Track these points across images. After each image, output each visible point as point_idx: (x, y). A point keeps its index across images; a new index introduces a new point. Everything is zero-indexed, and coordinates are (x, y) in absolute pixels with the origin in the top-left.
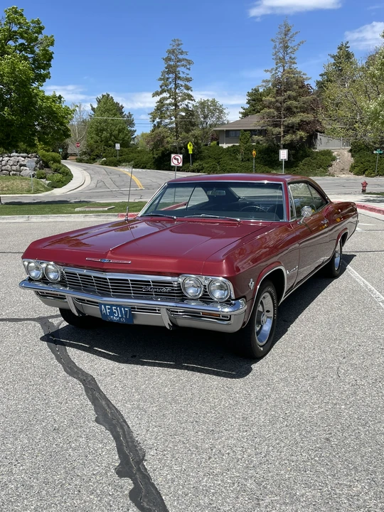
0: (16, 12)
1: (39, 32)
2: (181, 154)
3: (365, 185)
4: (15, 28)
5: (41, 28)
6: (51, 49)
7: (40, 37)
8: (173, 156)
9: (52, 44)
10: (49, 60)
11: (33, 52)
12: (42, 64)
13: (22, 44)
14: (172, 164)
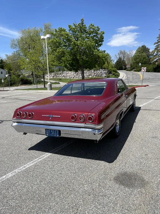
0: (92, 25)
1: (99, 30)
5: (99, 29)
6: (103, 35)
7: (99, 32)
8: (142, 68)
10: (103, 39)
11: (97, 37)
12: (100, 41)
13: (94, 35)
14: (142, 71)
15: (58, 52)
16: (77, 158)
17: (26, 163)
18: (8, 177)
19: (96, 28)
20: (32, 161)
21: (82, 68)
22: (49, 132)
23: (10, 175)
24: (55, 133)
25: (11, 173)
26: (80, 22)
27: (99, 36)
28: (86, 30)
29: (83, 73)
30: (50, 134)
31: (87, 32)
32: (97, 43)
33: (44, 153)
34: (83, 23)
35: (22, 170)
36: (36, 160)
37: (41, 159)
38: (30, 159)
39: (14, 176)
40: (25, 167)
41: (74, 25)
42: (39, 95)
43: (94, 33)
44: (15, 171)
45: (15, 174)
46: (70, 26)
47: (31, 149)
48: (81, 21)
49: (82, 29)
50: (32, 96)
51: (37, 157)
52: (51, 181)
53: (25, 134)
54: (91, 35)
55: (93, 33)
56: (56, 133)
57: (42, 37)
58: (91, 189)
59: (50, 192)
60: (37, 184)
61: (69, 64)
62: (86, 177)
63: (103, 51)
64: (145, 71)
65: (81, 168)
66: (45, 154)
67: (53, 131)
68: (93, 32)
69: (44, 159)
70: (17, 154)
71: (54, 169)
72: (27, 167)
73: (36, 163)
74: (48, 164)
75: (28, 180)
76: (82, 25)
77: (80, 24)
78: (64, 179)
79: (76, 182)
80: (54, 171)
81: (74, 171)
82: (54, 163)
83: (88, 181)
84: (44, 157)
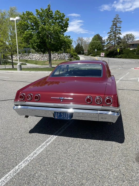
0: (58, 11)
1: (64, 17)
2: (104, 53)
6: (68, 22)
7: (64, 18)
8: (101, 53)
9: (68, 20)
10: (68, 25)
11: (63, 23)
12: (65, 27)
14: (101, 56)
15: (26, 34)
16: (86, 140)
17: (35, 149)
18: (22, 168)
19: (62, 15)
20: (40, 146)
21: (49, 51)
22: (58, 114)
23: (22, 165)
24: (65, 116)
25: (23, 162)
26: (47, 8)
27: (64, 23)
28: (53, 16)
29: (50, 56)
30: (59, 117)
31: (53, 18)
32: (62, 29)
33: (49, 135)
34: (50, 9)
35: (34, 157)
36: (43, 144)
37: (49, 143)
38: (36, 144)
39: (28, 165)
40: (35, 153)
41: (41, 10)
42: (11, 75)
43: (60, 19)
44: (26, 159)
45: (28, 162)
46: (37, 11)
47: (31, 132)
48: (48, 6)
49: (48, 14)
50: (4, 76)
51: (44, 141)
52: (73, 168)
53: (27, 117)
54: (57, 21)
56: (67, 116)
57: (11, 19)
58: (121, 174)
59: (79, 182)
60: (60, 174)
61: (37, 46)
62: (108, 161)
63: (68, 36)
64: (104, 56)
65: (97, 151)
66: (50, 137)
67: (63, 114)
69: (52, 143)
70: (19, 138)
71: (69, 154)
72: (38, 153)
73: (46, 147)
74: (59, 148)
75: (48, 169)
76: (49, 11)
77: (47, 9)
78: (86, 164)
79: (100, 167)
80: (70, 155)
81: (92, 155)
82: (65, 147)
83: (113, 165)
84: (50, 140)
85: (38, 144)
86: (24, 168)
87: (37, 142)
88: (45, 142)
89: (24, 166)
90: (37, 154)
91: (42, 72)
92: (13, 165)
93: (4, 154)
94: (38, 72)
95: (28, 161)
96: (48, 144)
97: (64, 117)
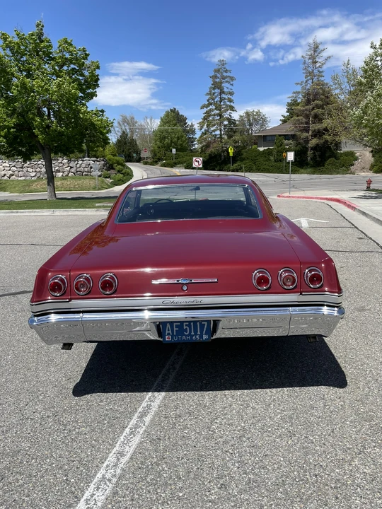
0: (66, 42)
1: (86, 59)
2: (201, 157)
3: (369, 182)
4: (68, 56)
5: (88, 55)
6: (97, 72)
7: (87, 63)
8: (194, 158)
9: (98, 67)
10: (97, 81)
11: (82, 75)
12: (90, 86)
13: (73, 69)
14: (194, 166)
17: (114, 440)
18: (99, 504)
19: (80, 53)
20: (127, 430)
21: (47, 151)
22: (175, 329)
23: (96, 495)
24: (195, 331)
25: (92, 486)
26: (35, 30)
27: (86, 73)
28: (51, 53)
29: (49, 166)
30: (177, 335)
31: (53, 59)
32: (82, 91)
34: (42, 34)
35: (121, 465)
36: (133, 422)
37: (149, 416)
38: (111, 425)
39: (115, 493)
40: (122, 454)
41: (18, 35)
43: (74, 64)
44: (99, 475)
45: (110, 485)
46: (5, 37)
48: (37, 27)
49: (39, 47)
52: (252, 476)
53: (68, 346)
54: (65, 68)
55: (72, 63)
56: (201, 332)
63: (98, 111)
64: (201, 166)
65: (291, 418)
66: (144, 397)
67: (189, 326)
68: (70, 61)
69: (157, 414)
70: (48, 417)
71: (220, 437)
72: (130, 451)
73: (145, 431)
74: (186, 427)
75: (181, 495)
76: (40, 38)
77: (32, 35)
78: (282, 459)
79: (320, 459)
80: (226, 442)
81: (283, 430)
82: (201, 420)
83: (349, 449)
84: (149, 407)
85: (116, 424)
86: (106, 504)
87: (110, 419)
88: (136, 415)
89: (103, 497)
90: (129, 455)
91: (31, 212)
92: (65, 502)
93: (21, 474)
94: (17, 212)
95: (110, 480)
96: (147, 419)
97: (193, 333)
